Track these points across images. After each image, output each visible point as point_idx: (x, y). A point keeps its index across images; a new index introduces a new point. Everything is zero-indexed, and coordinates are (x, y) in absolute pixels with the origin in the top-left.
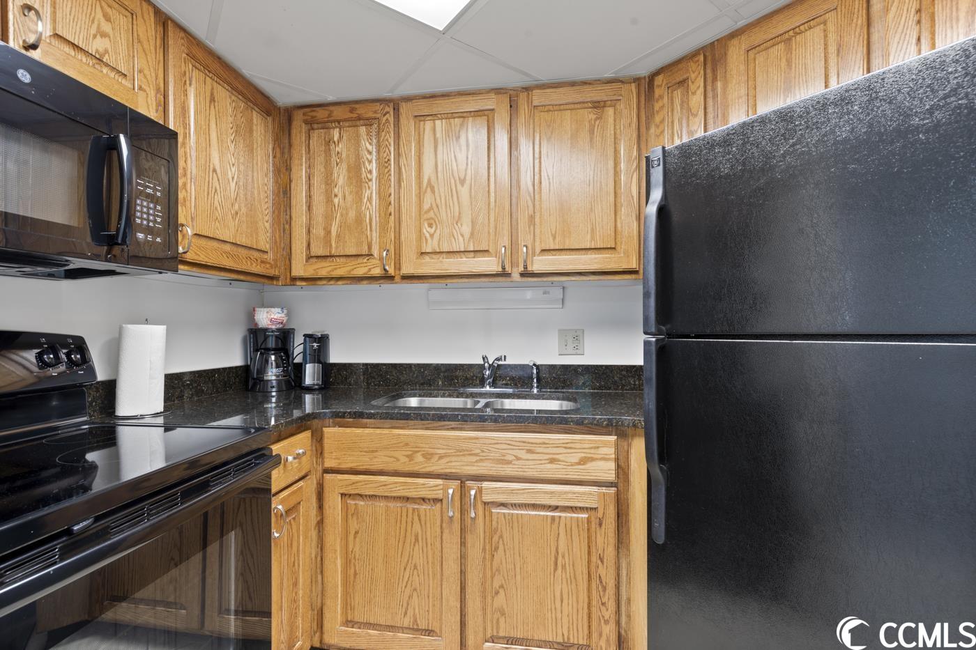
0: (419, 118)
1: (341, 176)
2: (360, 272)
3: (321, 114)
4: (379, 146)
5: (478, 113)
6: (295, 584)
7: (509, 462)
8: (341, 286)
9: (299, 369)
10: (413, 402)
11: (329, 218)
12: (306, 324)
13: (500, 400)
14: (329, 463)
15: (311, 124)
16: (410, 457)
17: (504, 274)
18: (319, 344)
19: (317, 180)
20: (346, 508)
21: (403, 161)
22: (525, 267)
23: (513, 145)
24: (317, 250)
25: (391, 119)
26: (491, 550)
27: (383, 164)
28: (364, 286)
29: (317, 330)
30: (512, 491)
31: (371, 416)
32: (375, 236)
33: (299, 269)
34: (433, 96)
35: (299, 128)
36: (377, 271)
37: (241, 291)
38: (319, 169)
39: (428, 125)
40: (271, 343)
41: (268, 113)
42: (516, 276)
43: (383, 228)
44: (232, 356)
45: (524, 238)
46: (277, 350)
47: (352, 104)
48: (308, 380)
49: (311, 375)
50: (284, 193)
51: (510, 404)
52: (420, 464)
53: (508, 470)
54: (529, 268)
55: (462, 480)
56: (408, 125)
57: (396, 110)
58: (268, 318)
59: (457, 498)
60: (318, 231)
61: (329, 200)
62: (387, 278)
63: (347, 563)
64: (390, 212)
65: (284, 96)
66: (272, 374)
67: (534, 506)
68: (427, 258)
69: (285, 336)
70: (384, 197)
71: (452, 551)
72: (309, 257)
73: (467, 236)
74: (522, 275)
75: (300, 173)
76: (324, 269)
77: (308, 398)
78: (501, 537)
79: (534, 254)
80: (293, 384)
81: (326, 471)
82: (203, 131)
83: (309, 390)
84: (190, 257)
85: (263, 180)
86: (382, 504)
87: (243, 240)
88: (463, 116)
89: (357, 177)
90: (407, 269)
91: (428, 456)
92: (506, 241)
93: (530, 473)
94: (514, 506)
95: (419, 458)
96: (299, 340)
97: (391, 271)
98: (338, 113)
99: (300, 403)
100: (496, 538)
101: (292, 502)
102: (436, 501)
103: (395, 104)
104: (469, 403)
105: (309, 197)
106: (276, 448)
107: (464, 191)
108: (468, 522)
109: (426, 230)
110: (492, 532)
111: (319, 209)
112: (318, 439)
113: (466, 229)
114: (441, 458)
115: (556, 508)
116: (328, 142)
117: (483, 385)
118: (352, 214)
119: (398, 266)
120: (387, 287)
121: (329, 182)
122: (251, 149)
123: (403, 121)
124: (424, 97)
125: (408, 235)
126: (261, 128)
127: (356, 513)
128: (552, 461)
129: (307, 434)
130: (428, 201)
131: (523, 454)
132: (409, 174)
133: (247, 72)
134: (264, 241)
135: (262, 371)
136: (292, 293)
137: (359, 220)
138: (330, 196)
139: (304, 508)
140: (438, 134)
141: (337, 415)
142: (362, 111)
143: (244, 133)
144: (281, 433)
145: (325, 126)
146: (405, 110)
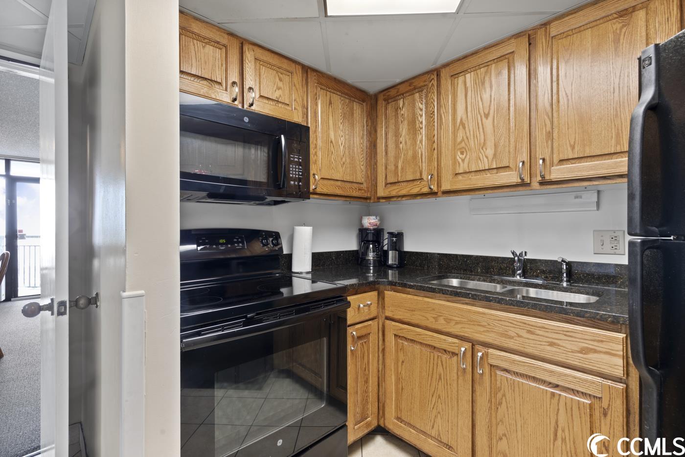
0: (454, 76)
1: (404, 129)
2: (415, 191)
3: (393, 92)
4: (427, 104)
5: (500, 59)
6: (366, 382)
7: (512, 338)
8: (405, 201)
9: (386, 253)
10: (455, 282)
11: (397, 158)
12: (392, 227)
13: (525, 289)
14: (388, 314)
15: (387, 100)
16: (436, 319)
17: (523, 184)
18: (398, 238)
19: (390, 135)
20: (397, 344)
21: (443, 110)
22: (543, 177)
23: (531, 75)
24: (390, 180)
25: (435, 83)
26: (495, 405)
27: (430, 115)
28: (419, 200)
29: (394, 230)
30: (514, 362)
31: (411, 287)
32: (424, 166)
33: (381, 192)
34: (465, 57)
35: (381, 103)
36: (426, 190)
37: (356, 206)
38: (392, 127)
39: (461, 80)
40: (370, 237)
41: (363, 101)
42: (535, 185)
43: (430, 160)
44: (351, 244)
45: (541, 151)
46: (374, 242)
47: (409, 81)
48: (390, 262)
49: (392, 258)
50: (373, 146)
51: (533, 292)
52: (441, 325)
53: (510, 344)
54: (547, 177)
55: (474, 343)
56: (446, 83)
57: (438, 75)
58: (369, 222)
59: (469, 355)
60: (391, 167)
61: (397, 146)
62: (433, 194)
63: (398, 380)
64: (434, 147)
65: (372, 88)
66: (371, 256)
67: (535, 379)
68: (460, 177)
69: (378, 233)
70: (430, 139)
71: (466, 396)
72: (386, 184)
73: (490, 157)
74: (542, 183)
75: (381, 132)
76: (394, 191)
77: (390, 272)
78: (504, 395)
79: (552, 165)
80: (382, 262)
81: (387, 318)
82: (326, 122)
83: (390, 267)
84: (319, 190)
85: (359, 141)
86: (417, 347)
87: (348, 178)
88: (487, 65)
89: (414, 129)
90: (446, 186)
91: (448, 321)
92: (525, 157)
93: (529, 350)
94: (516, 374)
95: (441, 320)
96: (386, 236)
97: (434, 188)
98: (402, 88)
99: (386, 275)
100: (499, 395)
101: (363, 332)
102: (454, 354)
103: (436, 72)
104: (499, 288)
105: (386, 146)
106: (349, 298)
107: (488, 123)
108: (477, 377)
109: (459, 157)
110: (495, 390)
111: (391, 153)
112: (381, 297)
113: (490, 152)
114: (457, 323)
115: (557, 386)
116: (397, 109)
117: (514, 275)
118: (410, 153)
119: (439, 185)
120: (431, 200)
121: (397, 135)
122: (352, 125)
123: (443, 81)
124: (459, 60)
125: (446, 162)
126: (358, 111)
127: (402, 349)
128: (552, 344)
129: (375, 293)
130: (461, 135)
131: (523, 333)
132: (448, 119)
134: (360, 177)
135: (365, 253)
136: (385, 206)
137: (415, 157)
138: (397, 143)
139: (373, 338)
140: (468, 84)
141: (392, 284)
142: (417, 83)
143: (348, 116)
144: (356, 290)
145: (395, 99)
146: (444, 73)
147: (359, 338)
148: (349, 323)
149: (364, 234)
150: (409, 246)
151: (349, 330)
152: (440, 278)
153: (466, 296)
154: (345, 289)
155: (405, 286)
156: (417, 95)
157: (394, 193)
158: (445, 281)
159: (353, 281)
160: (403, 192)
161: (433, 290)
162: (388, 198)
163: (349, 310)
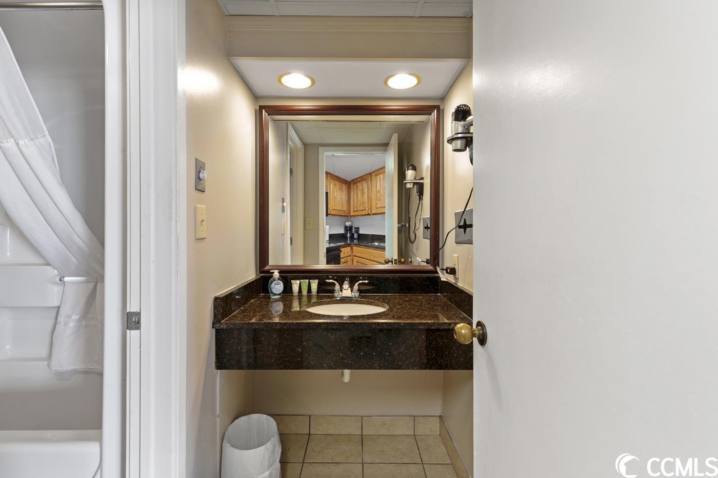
1: (359, 193)
2: (363, 213)
3: (356, 181)
4: (367, 185)
8: (360, 217)
9: (354, 234)
10: (376, 244)
11: (357, 202)
12: (355, 225)
14: (354, 254)
15: (354, 183)
18: (357, 229)
19: (355, 195)
21: (372, 187)
25: (370, 177)
27: (368, 188)
28: (365, 217)
29: (356, 227)
32: (366, 205)
33: (352, 214)
34: (380, 169)
35: (352, 184)
36: (367, 213)
37: (344, 219)
38: (356, 192)
39: (378, 177)
40: (348, 229)
41: (346, 183)
43: (368, 203)
44: (342, 231)
46: (350, 231)
47: (361, 177)
49: (356, 236)
50: (349, 199)
56: (373, 177)
58: (348, 224)
60: (355, 205)
61: (357, 198)
62: (369, 214)
64: (369, 198)
65: (349, 180)
66: (349, 235)
68: (378, 209)
69: (351, 227)
70: (368, 196)
72: (354, 211)
75: (352, 194)
76: (356, 213)
80: (352, 237)
81: (354, 256)
82: (333, 191)
83: (355, 239)
84: (331, 213)
85: (344, 197)
87: (341, 209)
89: (363, 193)
90: (373, 212)
96: (353, 228)
97: (370, 212)
98: (359, 179)
99: (354, 242)
103: (370, 174)
105: (354, 199)
106: (341, 249)
109: (378, 202)
111: (355, 201)
112: (352, 248)
116: (357, 186)
118: (362, 201)
119: (371, 212)
120: (369, 216)
121: (357, 195)
122: (342, 191)
123: (372, 177)
125: (374, 204)
126: (344, 187)
129: (350, 248)
130: (378, 195)
132: (374, 190)
133: (342, 177)
134: (345, 209)
135: (347, 234)
136: (353, 219)
137: (363, 202)
139: (349, 262)
140: (381, 178)
141: (355, 244)
142: (364, 178)
143: (341, 189)
144: (344, 247)
145: (357, 183)
146: (373, 174)
147: (345, 262)
148: (341, 257)
149: (346, 227)
150: (361, 232)
151: (341, 260)
152: (372, 242)
153: (380, 248)
154: (340, 246)
155: (360, 245)
156: (364, 182)
157: (356, 214)
158: (373, 244)
159: (343, 243)
160: (360, 214)
161: (369, 247)
162: (354, 216)
163: (341, 253)
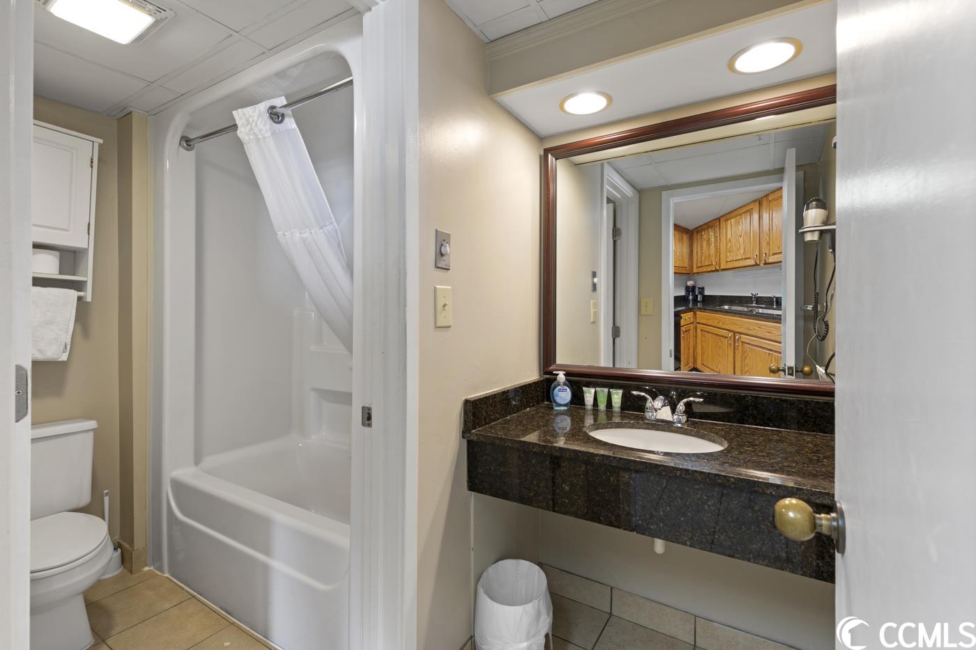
0: (726, 220)
1: (705, 244)
2: (710, 269)
4: (714, 233)
5: (747, 212)
6: (689, 349)
7: (751, 330)
8: (705, 274)
9: (697, 296)
10: (726, 307)
11: (702, 256)
13: (757, 309)
14: (698, 321)
15: (698, 232)
16: (718, 323)
17: (756, 265)
18: (703, 289)
19: (699, 247)
20: (702, 335)
21: (721, 235)
24: (699, 265)
25: (718, 224)
26: (744, 358)
27: (716, 237)
28: (711, 273)
29: (700, 286)
30: (752, 340)
31: (708, 310)
32: (713, 259)
33: (695, 271)
34: (731, 212)
35: (694, 234)
36: (714, 269)
37: (684, 277)
38: (700, 243)
39: (729, 222)
40: (690, 290)
41: (686, 233)
42: (762, 265)
43: (716, 257)
44: (682, 293)
46: (692, 291)
47: (707, 224)
48: (699, 299)
49: (699, 298)
50: (691, 252)
51: (761, 311)
52: (721, 325)
53: (750, 333)
54: (766, 261)
55: (735, 333)
56: (723, 224)
57: (719, 221)
58: (690, 283)
59: (733, 337)
60: (699, 260)
62: (717, 270)
63: (702, 349)
64: (718, 250)
66: (691, 297)
68: (729, 263)
69: (694, 288)
70: (716, 247)
71: (731, 354)
72: (697, 267)
74: (764, 264)
75: (695, 247)
76: (700, 270)
77: (699, 304)
78: (748, 354)
80: (695, 300)
81: (698, 323)
83: (699, 302)
85: (686, 250)
86: (710, 335)
87: (681, 265)
88: (741, 215)
89: (709, 244)
90: (722, 267)
91: (723, 323)
92: (757, 253)
93: (759, 335)
94: (753, 345)
95: (721, 323)
96: (697, 289)
97: (718, 268)
98: (704, 227)
99: (697, 305)
100: (746, 354)
101: (688, 329)
102: (726, 337)
103: (719, 219)
104: (746, 309)
105: (697, 251)
106: (682, 315)
107: (741, 240)
108: (736, 347)
109: (728, 254)
110: (744, 352)
111: (699, 254)
112: (695, 314)
113: (742, 252)
114: (727, 324)
117: (752, 303)
118: (708, 254)
119: (720, 267)
120: (716, 273)
121: (702, 247)
122: (683, 244)
123: (721, 223)
124: (728, 213)
125: (723, 257)
127: (704, 335)
129: (692, 313)
130: (729, 244)
131: (757, 328)
132: (723, 239)
134: (686, 265)
135: (688, 296)
136: (696, 277)
138: (702, 250)
139: (691, 331)
140: (733, 223)
141: (699, 308)
142: (710, 224)
143: (681, 240)
144: (684, 312)
145: (701, 232)
146: (722, 219)
147: (686, 331)
148: (682, 325)
149: (687, 288)
150: (707, 293)
151: (682, 328)
152: (720, 306)
153: (731, 313)
154: (680, 311)
155: (705, 309)
156: (710, 230)
157: (700, 271)
158: (722, 307)
159: (683, 308)
160: (705, 270)
161: (717, 311)
162: (698, 273)
163: (682, 320)
